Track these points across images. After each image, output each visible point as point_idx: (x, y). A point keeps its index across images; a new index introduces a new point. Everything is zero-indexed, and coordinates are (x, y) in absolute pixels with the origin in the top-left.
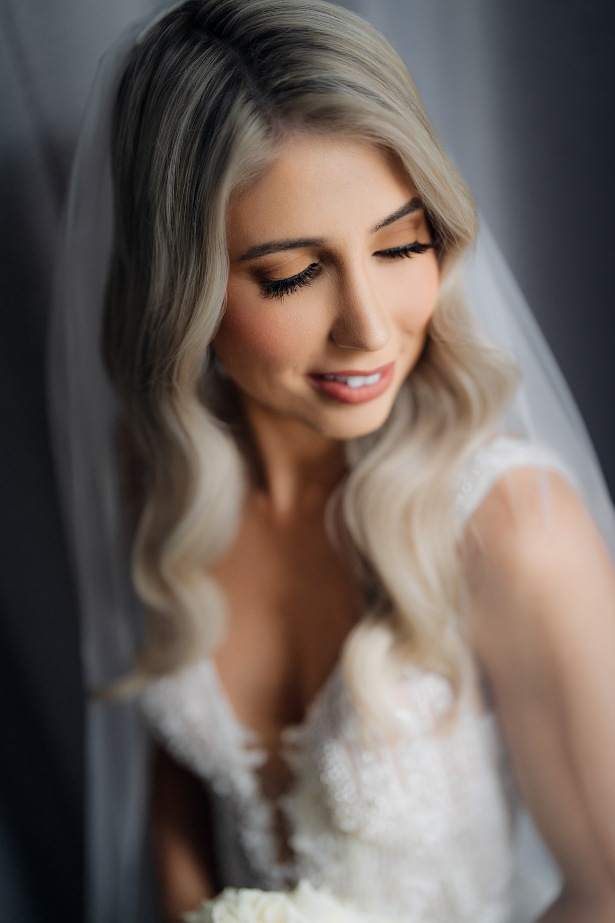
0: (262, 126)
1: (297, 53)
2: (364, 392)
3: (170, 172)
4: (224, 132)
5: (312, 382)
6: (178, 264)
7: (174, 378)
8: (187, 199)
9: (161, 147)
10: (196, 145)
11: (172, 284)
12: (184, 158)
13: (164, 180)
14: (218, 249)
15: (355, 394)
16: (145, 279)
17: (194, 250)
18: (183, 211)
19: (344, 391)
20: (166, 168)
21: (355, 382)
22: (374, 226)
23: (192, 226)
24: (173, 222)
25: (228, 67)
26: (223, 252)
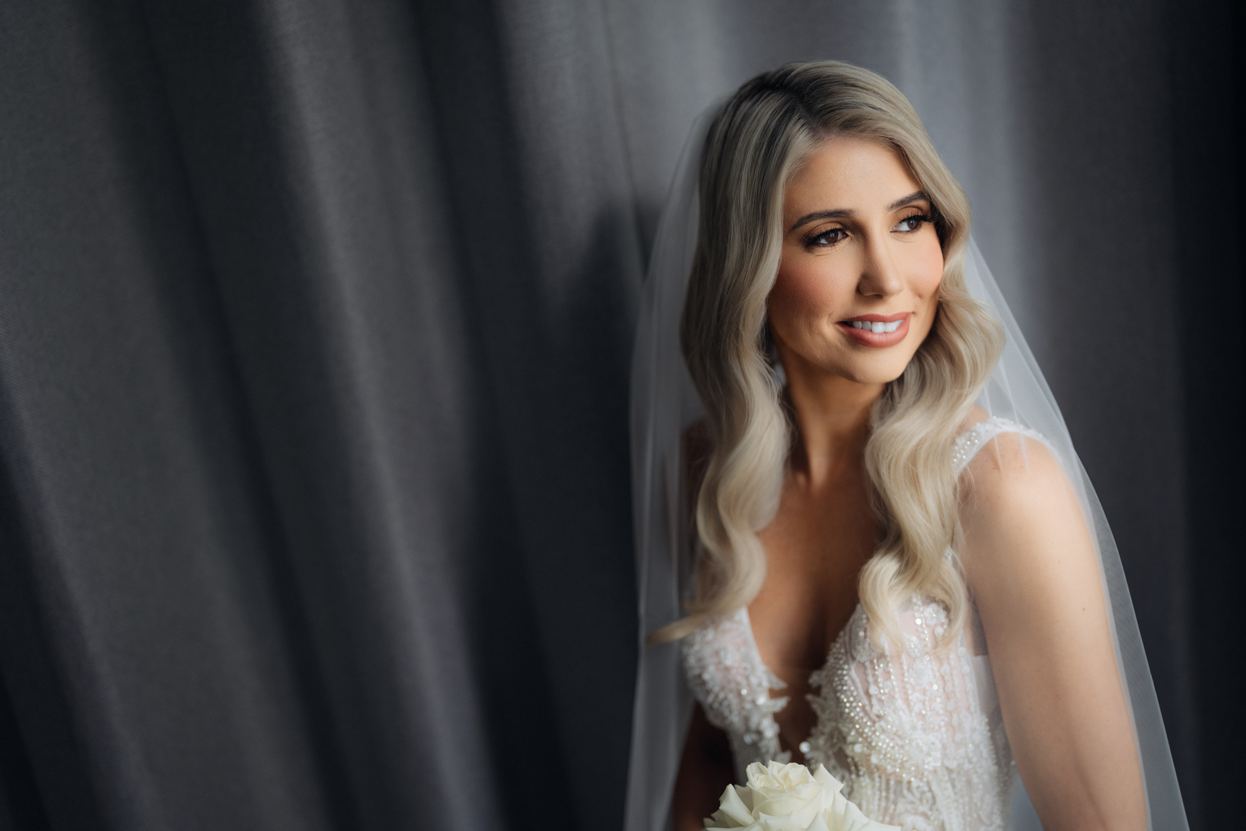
0: (809, 133)
1: (835, 88)
2: (883, 339)
3: (743, 173)
4: (782, 140)
5: (841, 329)
6: (747, 239)
7: (741, 325)
8: (756, 190)
9: (738, 157)
10: (763, 151)
11: (742, 255)
12: (754, 161)
13: (739, 179)
14: (776, 219)
15: (875, 338)
16: (722, 256)
17: (759, 225)
18: (752, 199)
19: (869, 336)
20: (741, 170)
21: (879, 328)
22: (890, 205)
23: (758, 208)
24: (745, 210)
25: (785, 103)
26: (780, 223)
